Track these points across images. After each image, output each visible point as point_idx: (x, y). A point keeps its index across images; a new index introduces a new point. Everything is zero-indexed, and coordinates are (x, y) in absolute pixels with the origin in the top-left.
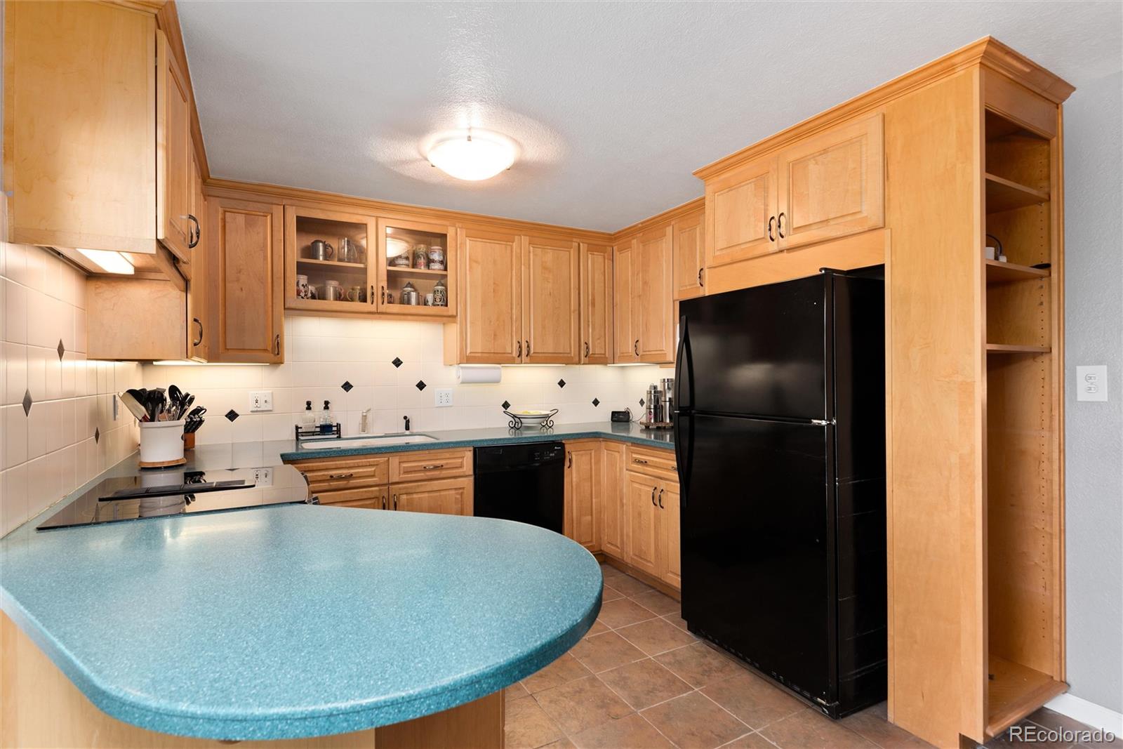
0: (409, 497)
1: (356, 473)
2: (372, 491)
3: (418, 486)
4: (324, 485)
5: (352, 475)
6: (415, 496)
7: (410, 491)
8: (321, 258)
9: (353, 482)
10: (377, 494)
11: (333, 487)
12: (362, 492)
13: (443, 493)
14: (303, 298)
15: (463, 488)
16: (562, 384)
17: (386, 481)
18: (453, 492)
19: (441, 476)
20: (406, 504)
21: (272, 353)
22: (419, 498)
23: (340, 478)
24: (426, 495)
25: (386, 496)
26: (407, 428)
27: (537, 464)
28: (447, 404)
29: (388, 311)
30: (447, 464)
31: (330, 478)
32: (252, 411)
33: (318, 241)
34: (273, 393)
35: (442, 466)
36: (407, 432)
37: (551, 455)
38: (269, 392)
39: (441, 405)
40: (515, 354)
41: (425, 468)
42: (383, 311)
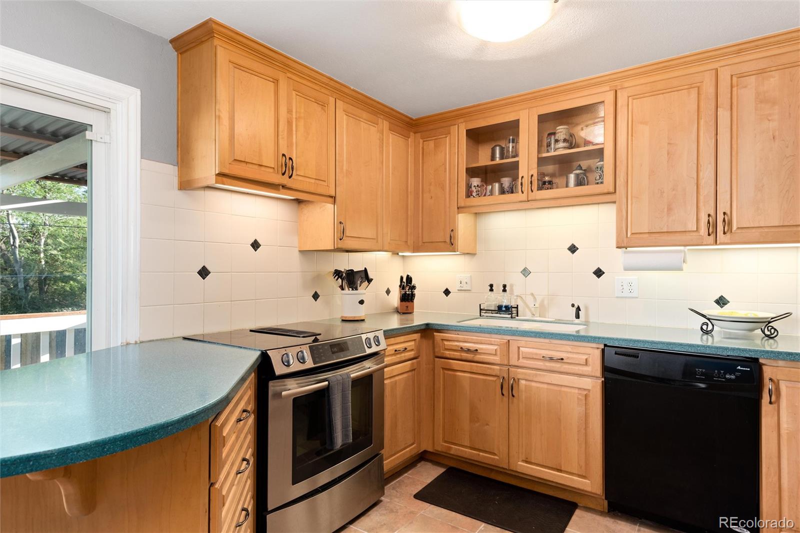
0: (528, 383)
1: (482, 349)
2: (494, 369)
3: (536, 375)
4: (457, 355)
5: (477, 350)
6: (533, 384)
7: (527, 378)
8: (498, 159)
9: (478, 357)
10: (498, 373)
11: (464, 358)
12: (485, 367)
14: (474, 197)
15: (589, 390)
17: (506, 363)
18: (576, 391)
19: (562, 370)
20: (524, 389)
21: (449, 244)
22: (537, 388)
23: (469, 351)
24: (545, 386)
25: (506, 376)
26: (578, 316)
27: (702, 386)
28: (631, 295)
29: (538, 198)
30: (568, 358)
31: (460, 349)
32: (458, 290)
33: (496, 146)
34: (471, 276)
35: (562, 359)
36: (577, 321)
37: (727, 376)
38: (469, 275)
39: (623, 295)
40: (703, 231)
41: (543, 357)
42: (533, 198)
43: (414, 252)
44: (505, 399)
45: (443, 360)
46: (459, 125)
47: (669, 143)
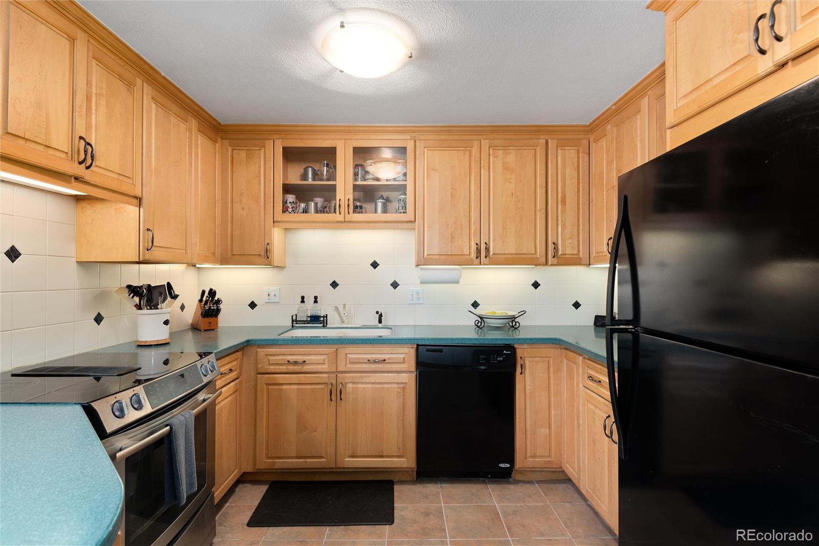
0: (354, 386)
1: (308, 360)
2: (322, 377)
3: (362, 377)
4: (283, 368)
5: (305, 361)
6: (360, 386)
7: (354, 380)
8: (310, 180)
9: (306, 368)
10: (326, 380)
11: (290, 371)
12: (314, 377)
13: (385, 386)
14: (290, 213)
15: (406, 383)
16: (536, 285)
17: (334, 370)
18: (396, 386)
19: (384, 369)
20: (351, 391)
21: (263, 258)
22: (363, 388)
23: (296, 363)
24: (370, 386)
25: (334, 383)
26: (380, 321)
27: (483, 368)
28: (418, 302)
29: (354, 220)
30: (390, 359)
31: (287, 362)
32: (266, 303)
33: (308, 167)
34: (280, 289)
35: (385, 360)
36: (380, 325)
37: (498, 359)
38: (278, 288)
39: (412, 302)
40: (473, 255)
41: (368, 360)
42: (350, 220)
43: (221, 265)
44: (333, 403)
45: (267, 375)
46: (275, 140)
47: (452, 188)
